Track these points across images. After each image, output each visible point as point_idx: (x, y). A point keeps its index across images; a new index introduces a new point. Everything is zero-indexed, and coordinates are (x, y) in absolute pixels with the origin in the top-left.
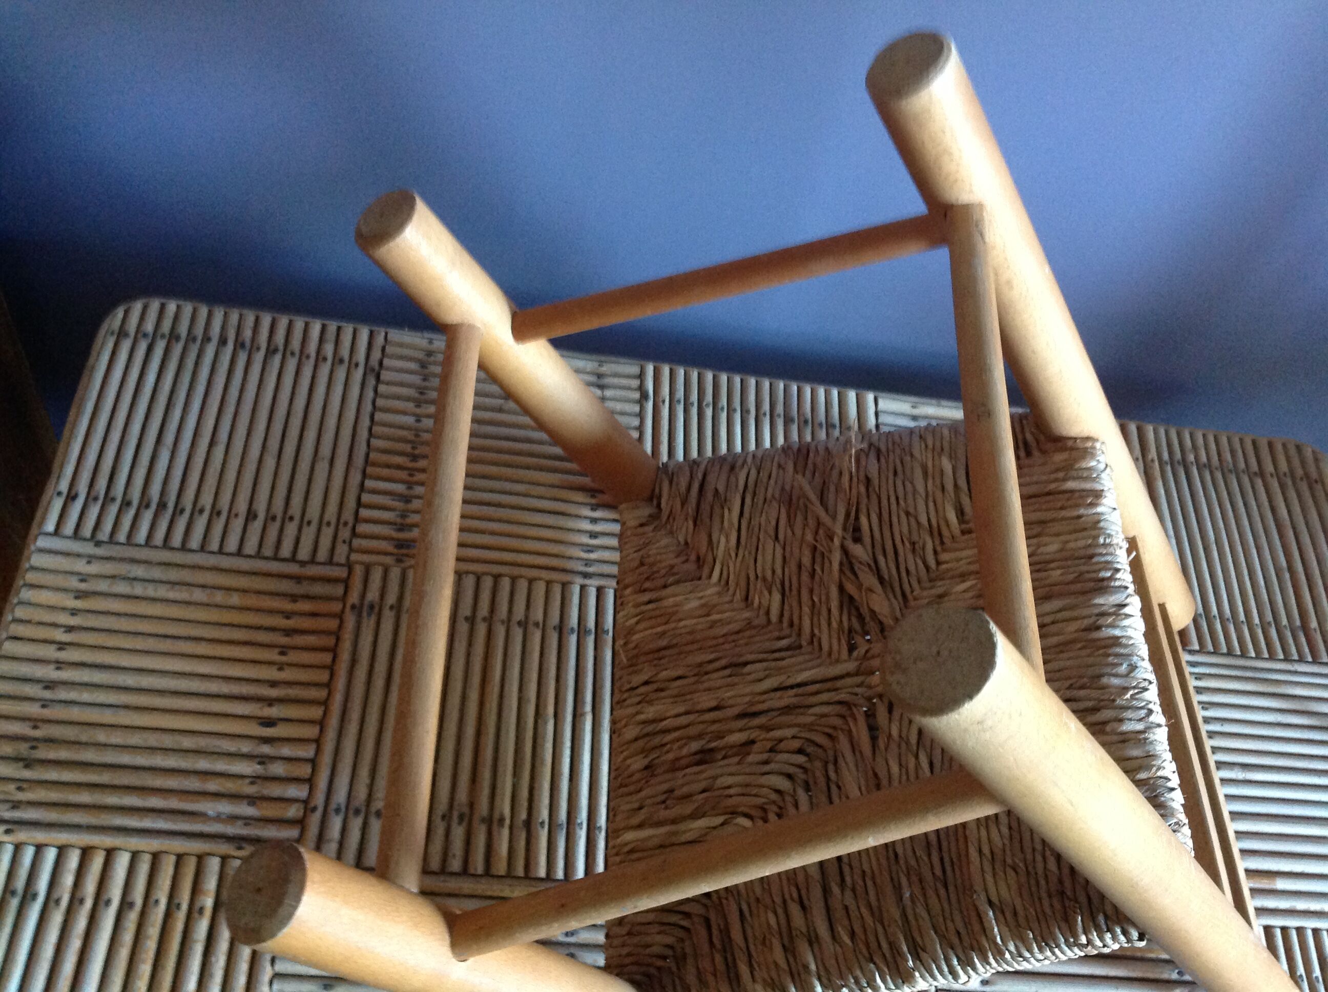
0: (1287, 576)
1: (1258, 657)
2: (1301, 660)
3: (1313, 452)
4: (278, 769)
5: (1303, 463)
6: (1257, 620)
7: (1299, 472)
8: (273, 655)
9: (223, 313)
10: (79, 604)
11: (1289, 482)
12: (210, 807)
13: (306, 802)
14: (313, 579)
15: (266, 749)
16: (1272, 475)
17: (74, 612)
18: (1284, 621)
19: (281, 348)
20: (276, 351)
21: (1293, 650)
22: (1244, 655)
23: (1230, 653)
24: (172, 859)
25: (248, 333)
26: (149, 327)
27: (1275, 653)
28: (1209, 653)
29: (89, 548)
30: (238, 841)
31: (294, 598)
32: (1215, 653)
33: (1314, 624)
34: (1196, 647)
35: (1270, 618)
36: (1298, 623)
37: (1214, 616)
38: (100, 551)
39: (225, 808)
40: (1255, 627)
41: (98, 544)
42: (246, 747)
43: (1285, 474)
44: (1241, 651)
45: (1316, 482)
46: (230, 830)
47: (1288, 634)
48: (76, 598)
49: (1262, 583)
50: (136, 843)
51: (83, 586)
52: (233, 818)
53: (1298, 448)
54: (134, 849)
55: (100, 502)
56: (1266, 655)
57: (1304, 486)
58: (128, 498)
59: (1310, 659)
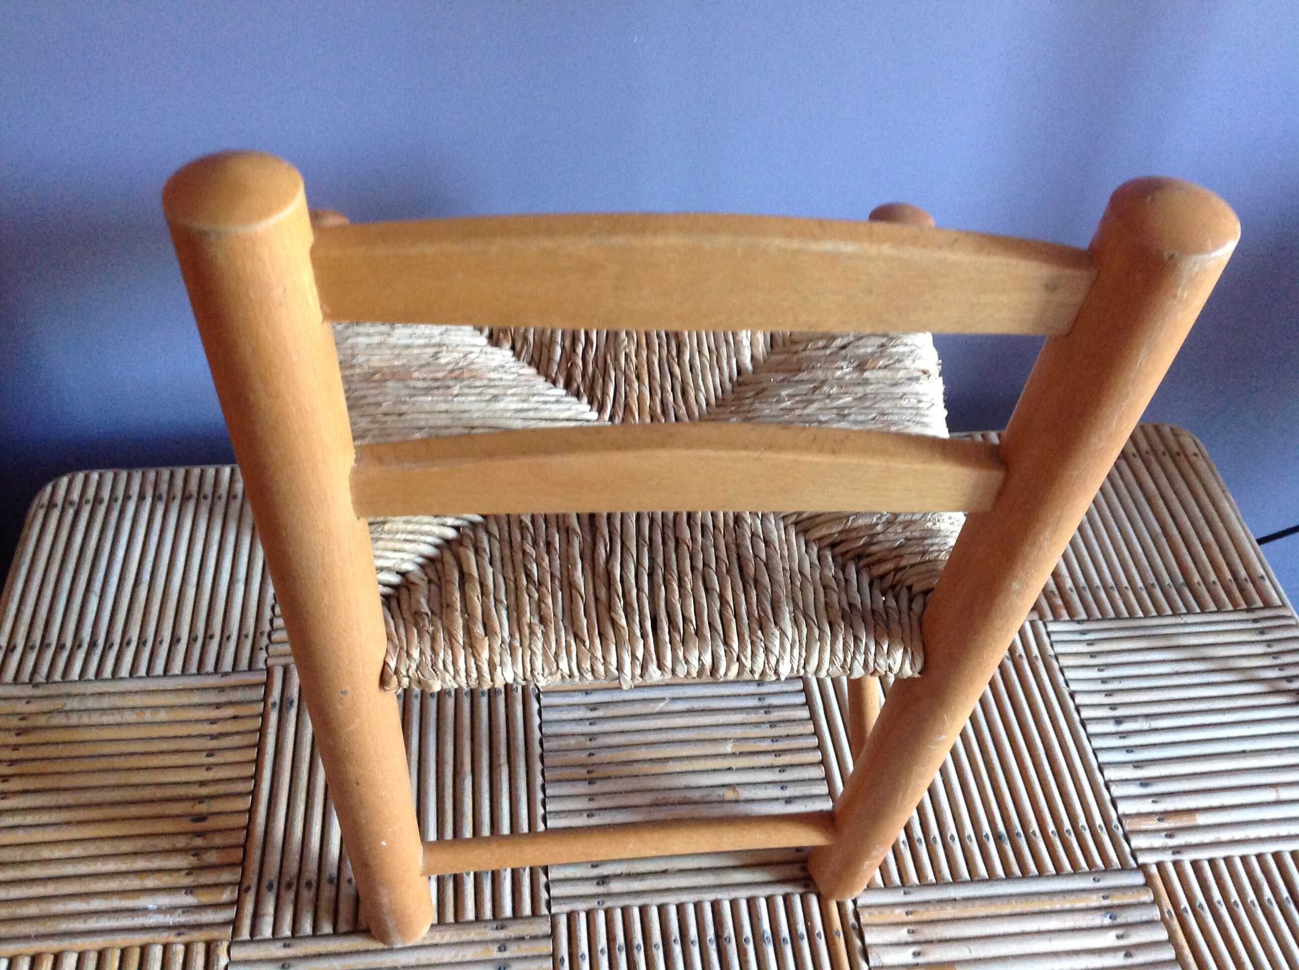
0: (1163, 540)
1: (1147, 615)
2: (1190, 612)
3: (1172, 429)
4: (212, 857)
5: (1162, 438)
6: (1140, 584)
7: (1161, 448)
8: (203, 759)
9: (140, 473)
10: (21, 740)
11: (1152, 459)
12: (150, 902)
13: (240, 884)
14: (235, 687)
15: (199, 842)
16: (1134, 455)
17: (16, 747)
18: (1167, 580)
19: (195, 495)
20: (190, 497)
21: (1180, 604)
22: (1132, 616)
23: (1118, 617)
24: (118, 953)
25: (164, 487)
26: (75, 496)
27: (1163, 611)
28: (1098, 620)
29: (28, 691)
30: (179, 928)
31: (218, 706)
32: (1104, 618)
33: (1197, 578)
34: (1084, 616)
35: (1152, 579)
36: (1181, 580)
37: (1097, 587)
38: (38, 692)
39: (165, 900)
40: (1140, 591)
41: (36, 686)
42: (181, 842)
43: (1147, 453)
44: (1129, 613)
45: (1178, 454)
46: (170, 920)
47: (1173, 592)
48: (18, 735)
49: (1140, 550)
50: (81, 943)
51: (23, 724)
52: (172, 909)
53: (1157, 429)
54: (81, 949)
55: (36, 650)
56: (1154, 614)
57: (1167, 460)
58: (61, 642)
59: (1198, 610)
